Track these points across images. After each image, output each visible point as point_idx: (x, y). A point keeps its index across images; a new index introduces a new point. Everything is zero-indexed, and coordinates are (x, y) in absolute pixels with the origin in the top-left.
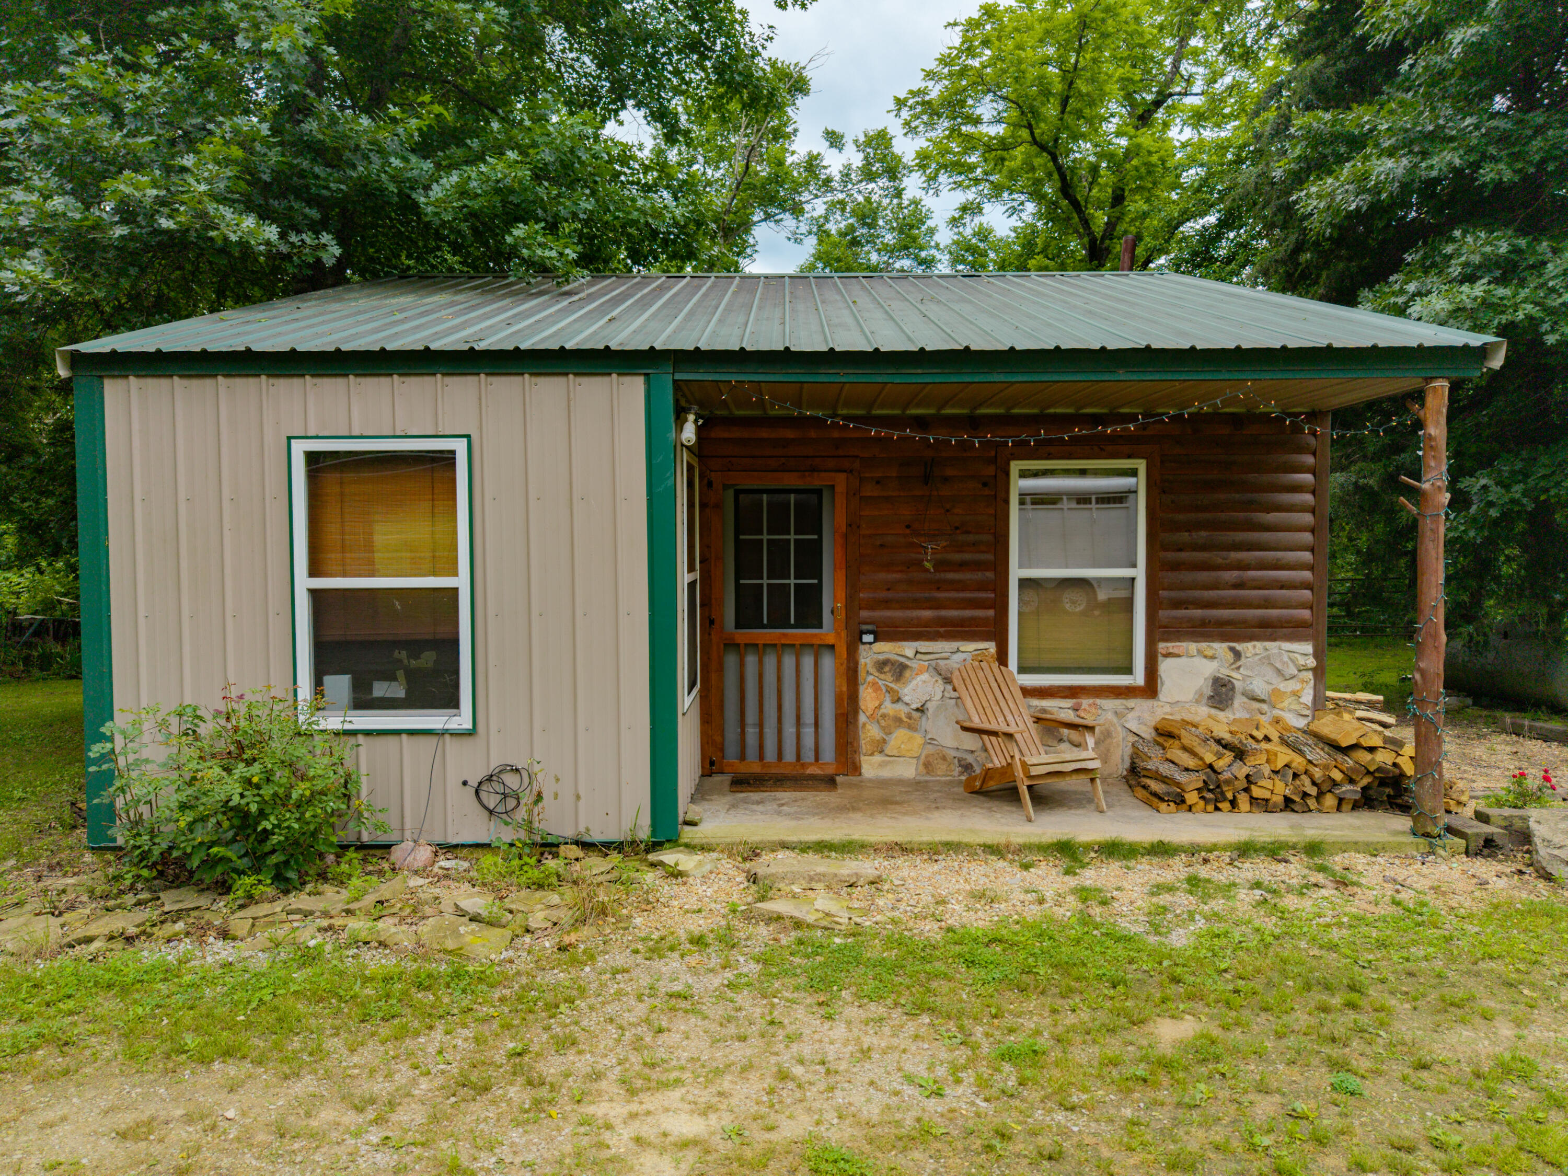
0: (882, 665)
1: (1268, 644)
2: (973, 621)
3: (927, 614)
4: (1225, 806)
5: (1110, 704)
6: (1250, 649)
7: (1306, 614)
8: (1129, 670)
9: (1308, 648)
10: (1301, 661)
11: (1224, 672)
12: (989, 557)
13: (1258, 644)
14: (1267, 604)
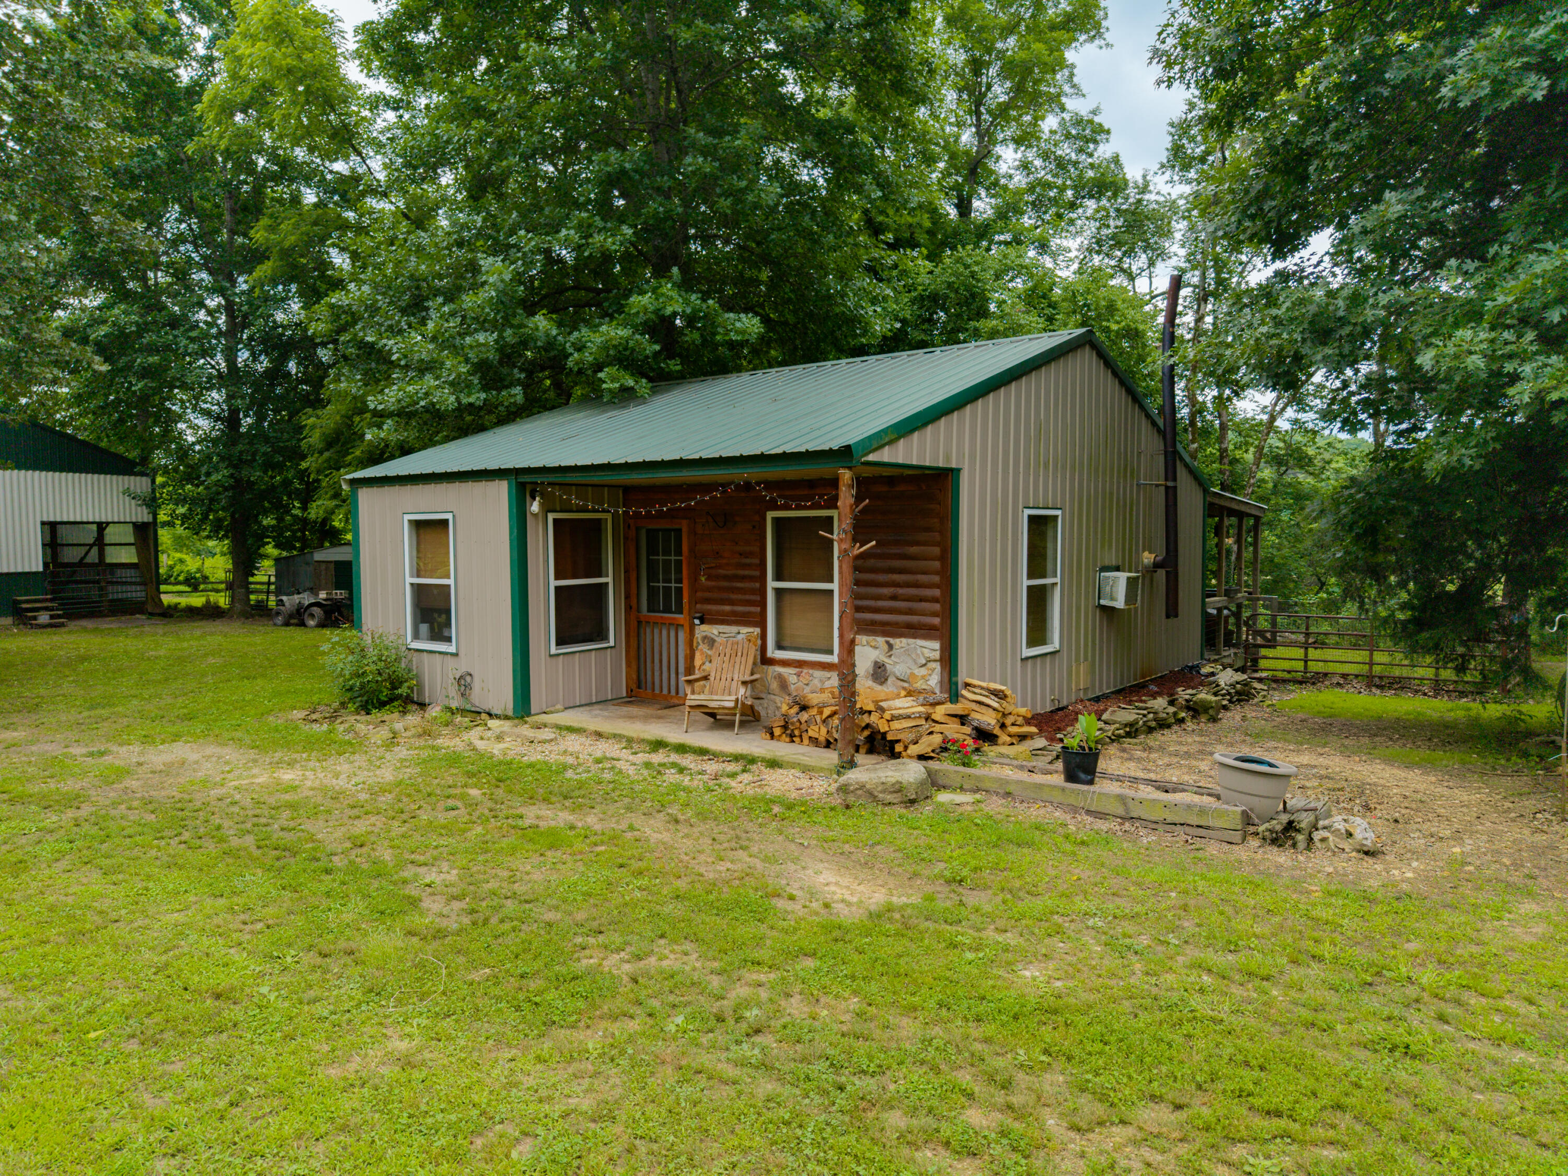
0: (705, 638)
1: (911, 641)
2: (748, 614)
3: (727, 608)
4: (797, 739)
5: (818, 674)
6: (898, 642)
7: (936, 621)
8: (831, 652)
9: (936, 645)
10: (928, 653)
11: (883, 658)
12: (757, 573)
13: (904, 640)
14: (910, 612)
